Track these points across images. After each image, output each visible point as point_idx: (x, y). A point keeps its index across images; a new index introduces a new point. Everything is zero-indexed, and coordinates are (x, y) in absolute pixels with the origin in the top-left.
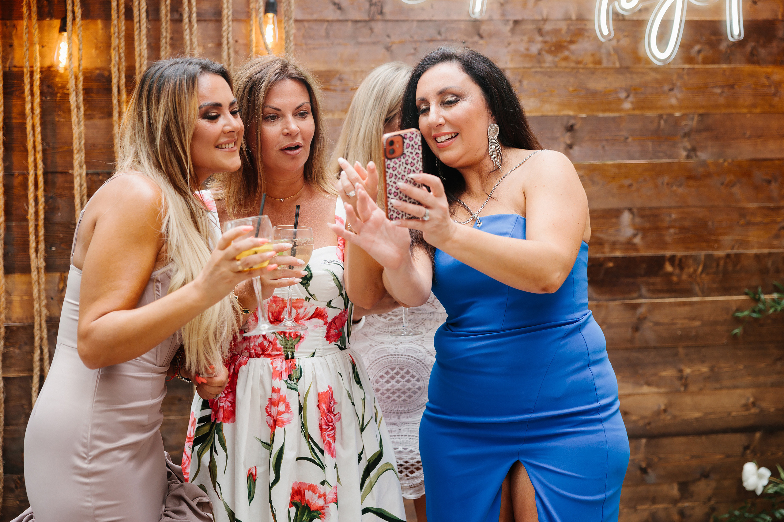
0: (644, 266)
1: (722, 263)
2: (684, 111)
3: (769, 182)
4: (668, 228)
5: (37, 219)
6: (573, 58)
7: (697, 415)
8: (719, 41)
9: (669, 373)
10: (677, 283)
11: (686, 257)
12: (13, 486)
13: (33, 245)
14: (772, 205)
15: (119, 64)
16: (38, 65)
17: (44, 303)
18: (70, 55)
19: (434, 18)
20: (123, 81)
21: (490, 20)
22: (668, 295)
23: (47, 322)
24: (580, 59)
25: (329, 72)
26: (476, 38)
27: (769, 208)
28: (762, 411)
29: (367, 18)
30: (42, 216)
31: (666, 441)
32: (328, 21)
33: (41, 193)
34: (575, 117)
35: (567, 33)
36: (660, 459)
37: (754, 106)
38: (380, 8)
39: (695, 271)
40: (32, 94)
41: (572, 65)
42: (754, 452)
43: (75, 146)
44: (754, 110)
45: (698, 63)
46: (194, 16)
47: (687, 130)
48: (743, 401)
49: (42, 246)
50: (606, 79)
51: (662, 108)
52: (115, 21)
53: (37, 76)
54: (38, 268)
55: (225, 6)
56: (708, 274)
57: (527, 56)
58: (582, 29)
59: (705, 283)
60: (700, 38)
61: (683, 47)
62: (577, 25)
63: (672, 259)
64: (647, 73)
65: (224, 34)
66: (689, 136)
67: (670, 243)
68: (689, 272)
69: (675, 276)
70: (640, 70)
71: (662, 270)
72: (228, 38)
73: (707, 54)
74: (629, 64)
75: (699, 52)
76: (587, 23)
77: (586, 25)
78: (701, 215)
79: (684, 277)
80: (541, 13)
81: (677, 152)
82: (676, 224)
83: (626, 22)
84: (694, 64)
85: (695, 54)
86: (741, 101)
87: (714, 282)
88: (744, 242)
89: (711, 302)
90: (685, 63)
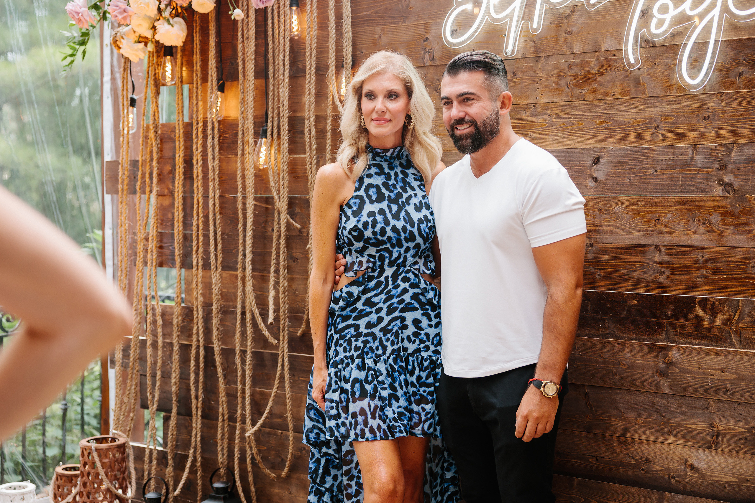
0: (671, 307)
2: (720, 142)
4: (700, 268)
5: (198, 229)
6: (601, 90)
9: (697, 425)
10: (709, 329)
11: (720, 300)
13: (195, 248)
17: (200, 292)
21: (524, 58)
22: (698, 341)
24: (608, 91)
29: (422, 65)
30: (201, 227)
34: (601, 150)
35: (595, 65)
38: (432, 55)
39: (730, 318)
41: (600, 97)
45: (739, 88)
47: (725, 160)
49: (201, 250)
50: (635, 109)
51: (694, 138)
54: (197, 265)
56: (745, 323)
57: (557, 90)
58: (611, 60)
59: (743, 332)
60: (742, 58)
61: (720, 70)
62: (605, 56)
63: (703, 302)
64: (680, 101)
65: (307, 86)
66: (726, 168)
67: (701, 285)
68: (723, 318)
69: (706, 321)
70: (671, 98)
71: (691, 313)
72: (310, 89)
73: (750, 77)
74: (659, 93)
75: (740, 74)
76: (616, 53)
77: (614, 55)
78: (739, 256)
79: (717, 323)
80: (571, 48)
81: (711, 186)
82: (709, 264)
83: (658, 49)
84: (734, 88)
85: (736, 77)
87: (754, 333)
89: (749, 354)
90: (722, 89)
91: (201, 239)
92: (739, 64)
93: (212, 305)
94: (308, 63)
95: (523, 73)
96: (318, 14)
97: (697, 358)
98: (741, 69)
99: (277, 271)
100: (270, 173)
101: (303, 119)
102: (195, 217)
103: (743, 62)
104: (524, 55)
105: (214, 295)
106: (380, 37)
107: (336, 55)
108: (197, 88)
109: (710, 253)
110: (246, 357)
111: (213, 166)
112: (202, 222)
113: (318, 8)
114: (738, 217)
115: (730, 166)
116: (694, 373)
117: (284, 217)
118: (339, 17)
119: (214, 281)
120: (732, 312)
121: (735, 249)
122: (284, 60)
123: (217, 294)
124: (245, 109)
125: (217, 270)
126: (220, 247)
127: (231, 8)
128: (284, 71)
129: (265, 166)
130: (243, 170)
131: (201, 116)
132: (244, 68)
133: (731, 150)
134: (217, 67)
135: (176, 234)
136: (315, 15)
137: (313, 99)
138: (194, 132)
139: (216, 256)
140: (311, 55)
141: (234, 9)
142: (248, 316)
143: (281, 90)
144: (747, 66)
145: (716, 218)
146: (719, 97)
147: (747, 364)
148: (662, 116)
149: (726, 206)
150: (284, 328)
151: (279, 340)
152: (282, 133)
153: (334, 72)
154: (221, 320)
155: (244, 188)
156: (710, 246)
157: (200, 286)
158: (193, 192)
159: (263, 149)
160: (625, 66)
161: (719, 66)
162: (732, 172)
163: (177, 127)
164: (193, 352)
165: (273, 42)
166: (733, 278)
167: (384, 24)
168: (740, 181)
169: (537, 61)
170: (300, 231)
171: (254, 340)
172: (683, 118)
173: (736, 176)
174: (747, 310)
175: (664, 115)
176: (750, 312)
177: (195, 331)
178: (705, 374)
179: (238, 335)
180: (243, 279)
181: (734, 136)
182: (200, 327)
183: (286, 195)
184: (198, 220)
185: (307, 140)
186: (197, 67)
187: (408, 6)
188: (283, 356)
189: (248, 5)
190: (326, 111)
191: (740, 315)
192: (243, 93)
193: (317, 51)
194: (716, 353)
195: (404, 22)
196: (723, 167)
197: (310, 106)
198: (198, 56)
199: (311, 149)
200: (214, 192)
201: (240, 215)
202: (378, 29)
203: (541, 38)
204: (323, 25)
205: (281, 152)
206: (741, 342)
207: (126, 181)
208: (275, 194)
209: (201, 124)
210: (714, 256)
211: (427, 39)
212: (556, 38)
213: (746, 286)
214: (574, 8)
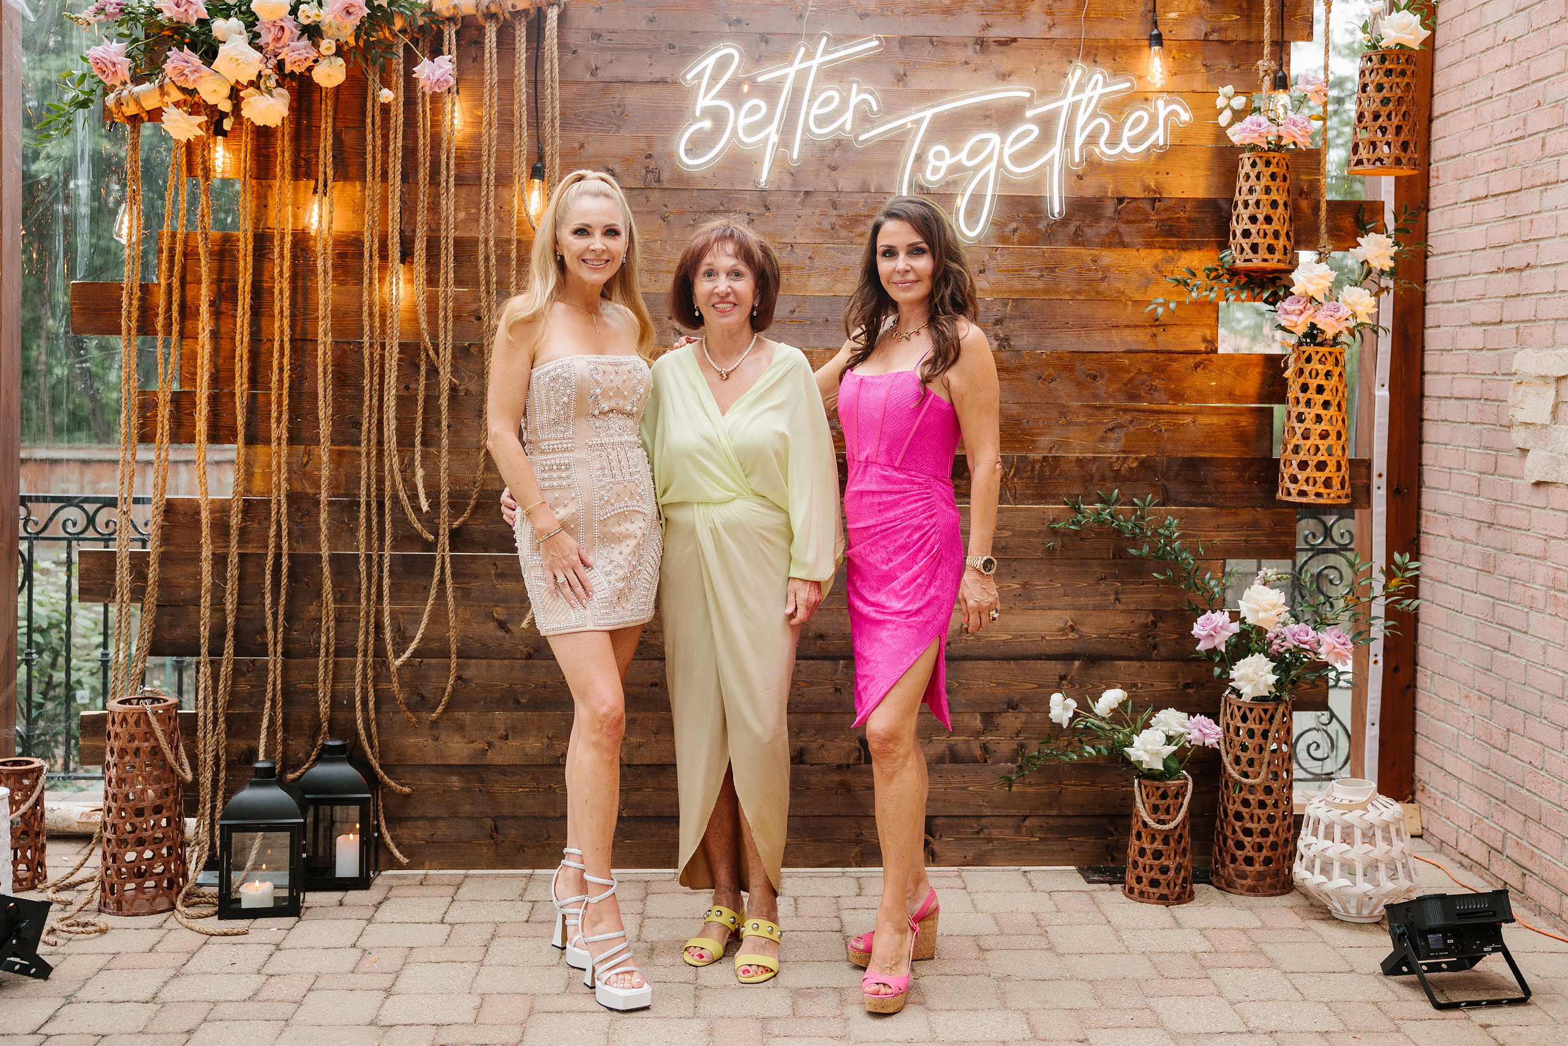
1: (1037, 467)
2: (995, 297)
3: (1095, 378)
5: (281, 387)
7: (1005, 637)
8: (1038, 219)
12: (245, 669)
13: (274, 414)
14: (1098, 404)
15: (372, 228)
16: (289, 227)
17: (284, 476)
18: (321, 217)
19: (715, 187)
20: (376, 246)
21: (780, 191)
23: (288, 496)
26: (762, 210)
27: (1095, 407)
28: (1081, 637)
29: (643, 187)
30: (286, 384)
31: (968, 665)
33: (286, 360)
36: (960, 684)
37: (1078, 292)
38: (656, 176)
40: (282, 256)
42: (1072, 684)
43: (321, 313)
44: (1078, 297)
45: (1013, 243)
46: (452, 180)
47: (1000, 315)
48: (1061, 625)
49: (285, 417)
52: (369, 184)
53: (288, 239)
54: (279, 439)
55: (485, 170)
56: (1021, 478)
57: (819, 231)
60: (1014, 215)
61: (997, 225)
66: (1001, 324)
73: (1023, 234)
75: (1014, 230)
78: (1014, 412)
80: (836, 185)
84: (1008, 243)
85: (1010, 232)
86: (1063, 286)
87: (1028, 488)
88: (1064, 444)
89: (1025, 510)
90: (998, 242)
91: (286, 401)
92: (1013, 219)
95: (778, 207)
96: (499, 106)
98: (1015, 225)
103: (1017, 218)
104: (780, 187)
106: (582, 146)
115: (1006, 322)
130: (370, 306)
133: (1005, 306)
135: (238, 394)
138: (277, 250)
141: (380, 88)
144: (1020, 223)
146: (995, 251)
147: (1021, 520)
150: (444, 519)
154: (334, 516)
155: (372, 330)
157: (284, 468)
161: (995, 220)
162: (1007, 328)
163: (242, 239)
164: (270, 563)
167: (588, 130)
168: (1017, 337)
171: (398, 538)
173: (1012, 332)
174: (1021, 466)
176: (1024, 469)
181: (1009, 292)
182: (284, 527)
187: (622, 112)
188: (443, 557)
191: (1015, 471)
195: (617, 131)
196: (998, 323)
202: (580, 136)
203: (801, 170)
204: (506, 123)
207: (135, 314)
211: (649, 156)
212: (817, 174)
213: (1020, 442)
214: (839, 144)
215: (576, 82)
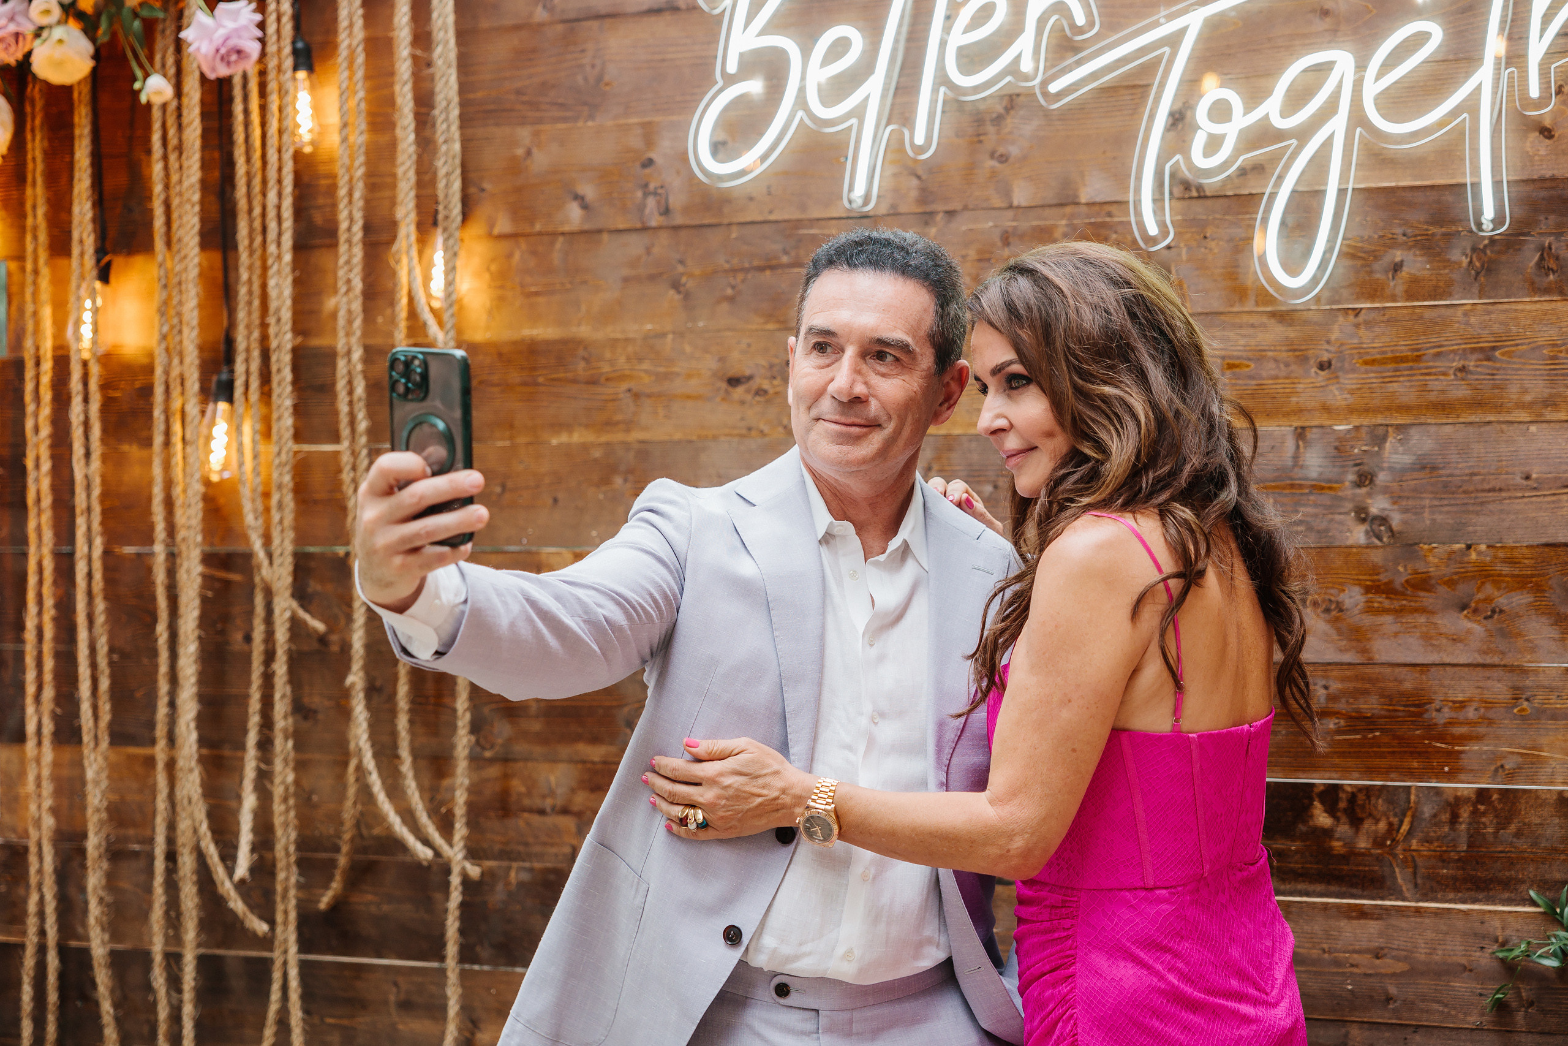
2: (1357, 422)
5: (40, 641)
8: (1449, 238)
10: (1345, 858)
11: (1368, 789)
13: (31, 689)
16: (50, 344)
17: (47, 803)
19: (772, 217)
21: (894, 214)
22: (1319, 888)
23: (55, 841)
25: (564, 342)
29: (639, 225)
32: (563, 234)
37: (1549, 403)
38: (663, 201)
39: (1392, 829)
44: (1549, 415)
45: (1394, 299)
47: (1367, 464)
49: (48, 693)
51: (1300, 411)
54: (39, 733)
56: (1425, 840)
58: (1103, 225)
59: (1420, 862)
60: (1399, 231)
61: (1353, 256)
62: (1088, 216)
63: (1330, 795)
64: (1264, 325)
65: (341, 273)
66: (1372, 481)
67: (1326, 756)
68: (1376, 832)
69: (1338, 840)
70: (1245, 319)
71: (1305, 822)
72: (349, 281)
73: (1418, 274)
74: (1216, 305)
75: (1397, 267)
76: (1113, 209)
77: (1110, 215)
78: (1407, 686)
79: (1363, 844)
80: (1007, 193)
81: (1341, 523)
82: (1341, 706)
83: (1209, 202)
84: (1383, 298)
85: (1387, 272)
86: (1513, 391)
87: (1443, 860)
88: (1531, 762)
89: (1437, 913)
90: (1358, 299)
91: (49, 664)
92: (1393, 243)
93: (84, 836)
94: (343, 215)
96: (369, 91)
97: (1318, 926)
98: (1398, 255)
99: (265, 745)
100: (246, 492)
101: (330, 356)
102: (32, 608)
103: (1401, 239)
104: (893, 206)
105: (90, 811)
106: (529, 153)
107: (418, 197)
108: (36, 272)
109: (1343, 679)
110: (181, 970)
111: (86, 476)
112: (55, 620)
113: (367, 77)
114: (1403, 594)
115: (1382, 477)
116: (1315, 962)
117: (285, 605)
118: (424, 102)
119: (90, 774)
120: (1395, 815)
121: (1398, 670)
122: (279, 207)
123: (98, 810)
124: (172, 327)
125: (97, 744)
126: (104, 684)
127: (139, 73)
128: (280, 235)
129: (226, 475)
130: (169, 484)
131: (47, 346)
132: (168, 223)
133: (1379, 440)
134: (94, 220)
136: (361, 94)
137: (357, 306)
138: (29, 387)
139: (95, 708)
140: (350, 194)
141: (147, 76)
142: (187, 863)
143: (272, 282)
144: (1410, 248)
145: (1353, 598)
146: (1351, 318)
147: (1429, 935)
148: (1223, 358)
149: (1375, 570)
150: (286, 890)
151: (272, 923)
152: (276, 390)
153: (413, 238)
154: (111, 878)
155: (171, 530)
156: (1342, 664)
157: (47, 788)
158: (25, 541)
159: (221, 430)
160: (1135, 241)
161: (1349, 246)
162: (1386, 490)
164: (29, 961)
165: (248, 160)
166: (1395, 737)
167: (540, 121)
168: (1405, 511)
169: (926, 223)
170: (323, 640)
171: (204, 925)
172: (1272, 365)
173: (1396, 499)
174: (1427, 811)
175: (1230, 357)
176: (1435, 816)
177: (32, 906)
178: (1337, 963)
179: (157, 914)
180: (171, 765)
181: (1388, 409)
182: (48, 898)
183: (289, 548)
184: (40, 613)
185: (343, 408)
186: (38, 216)
187: (599, 79)
188: (285, 963)
189: (178, 64)
190: (391, 335)
191: (1412, 823)
192: (165, 286)
193: (366, 185)
194: (1363, 914)
195: (591, 117)
196: (1365, 479)
197: (350, 322)
198: (40, 189)
199: (353, 431)
200: (90, 543)
201: (162, 602)
202: (524, 134)
203: (934, 167)
204: (381, 121)
205: (274, 437)
206: (1416, 885)
208: (257, 545)
209: (47, 366)
210: (1351, 685)
211: (649, 163)
212: (970, 169)
213: (1423, 754)
214: (1012, 101)
215: (517, 28)
